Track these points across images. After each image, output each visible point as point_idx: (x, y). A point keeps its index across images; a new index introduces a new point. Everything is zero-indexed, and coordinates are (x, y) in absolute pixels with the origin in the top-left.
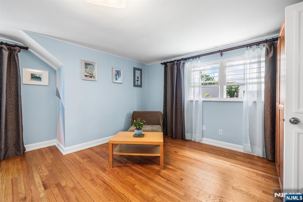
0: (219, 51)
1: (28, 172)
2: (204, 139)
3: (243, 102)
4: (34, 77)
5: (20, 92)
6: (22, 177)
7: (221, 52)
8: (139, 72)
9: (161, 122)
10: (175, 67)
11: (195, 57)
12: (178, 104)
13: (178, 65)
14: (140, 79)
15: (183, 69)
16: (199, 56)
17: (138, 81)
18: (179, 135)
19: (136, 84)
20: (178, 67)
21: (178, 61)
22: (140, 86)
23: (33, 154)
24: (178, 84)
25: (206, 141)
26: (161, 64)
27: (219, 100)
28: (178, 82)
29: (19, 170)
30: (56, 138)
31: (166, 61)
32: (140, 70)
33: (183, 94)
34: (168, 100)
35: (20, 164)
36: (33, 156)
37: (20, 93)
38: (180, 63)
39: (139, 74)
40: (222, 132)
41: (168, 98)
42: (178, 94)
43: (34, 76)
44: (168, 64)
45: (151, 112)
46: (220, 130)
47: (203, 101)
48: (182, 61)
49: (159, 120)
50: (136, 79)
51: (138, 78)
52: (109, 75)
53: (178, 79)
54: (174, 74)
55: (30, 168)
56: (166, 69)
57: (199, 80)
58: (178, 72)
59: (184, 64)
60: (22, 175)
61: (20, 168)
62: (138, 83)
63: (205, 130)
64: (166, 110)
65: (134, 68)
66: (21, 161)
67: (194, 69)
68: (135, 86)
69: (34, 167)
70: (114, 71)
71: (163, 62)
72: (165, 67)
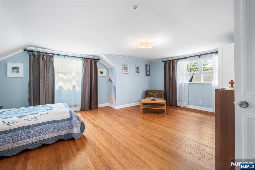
0: (198, 55)
2: (189, 105)
3: (212, 84)
7: (199, 56)
8: (149, 67)
9: (163, 96)
10: (172, 64)
11: (184, 58)
12: (173, 86)
13: (173, 63)
14: (149, 71)
15: (176, 65)
16: (186, 58)
17: (148, 72)
18: (174, 104)
19: (147, 74)
20: (173, 64)
21: (173, 60)
22: (149, 75)
24: (173, 74)
25: (190, 107)
26: (162, 62)
27: (199, 83)
28: (173, 73)
30: (108, 102)
31: (165, 60)
32: (149, 66)
33: (176, 79)
34: (167, 83)
38: (174, 61)
39: (149, 68)
40: (200, 102)
41: (167, 82)
42: (173, 80)
44: (167, 62)
45: (157, 90)
46: (199, 100)
47: (189, 84)
48: (176, 61)
49: (162, 94)
50: (147, 71)
51: (148, 70)
52: (134, 70)
53: (173, 71)
54: (171, 68)
56: (165, 65)
57: (186, 72)
58: (173, 67)
59: (177, 62)
62: (148, 74)
63: (190, 100)
64: (166, 90)
65: (146, 65)
67: (183, 65)
68: (146, 75)
70: (136, 67)
71: (164, 60)
72: (165, 64)
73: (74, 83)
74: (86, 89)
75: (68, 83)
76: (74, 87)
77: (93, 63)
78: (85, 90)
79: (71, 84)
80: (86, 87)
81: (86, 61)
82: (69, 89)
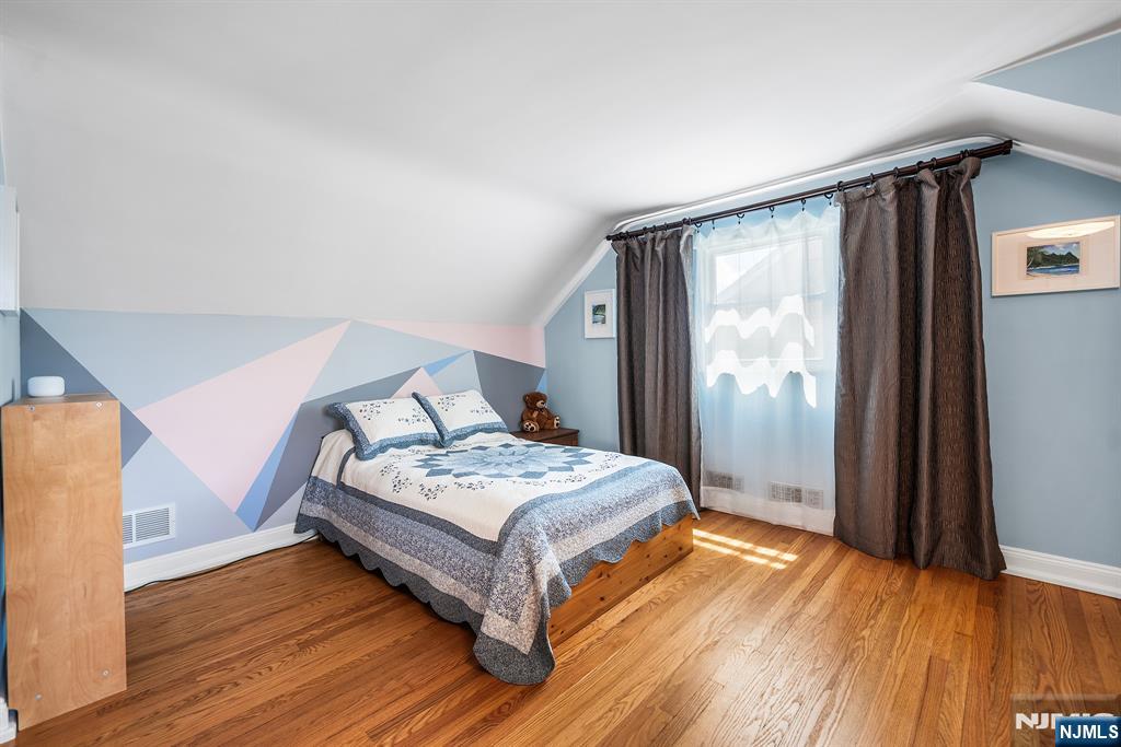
1: (993, 668)
4: (1040, 259)
5: (978, 331)
6: (966, 674)
23: (1033, 597)
29: (964, 635)
35: (973, 613)
36: (1030, 610)
37: (978, 335)
43: (1042, 253)
55: (1007, 657)
60: (966, 667)
61: (969, 630)
66: (978, 603)
69: (1023, 660)
73: (793, 360)
74: (865, 399)
75: (760, 359)
76: (795, 379)
77: (931, 196)
78: (863, 411)
79: (773, 364)
80: (867, 385)
81: (864, 197)
82: (765, 388)
